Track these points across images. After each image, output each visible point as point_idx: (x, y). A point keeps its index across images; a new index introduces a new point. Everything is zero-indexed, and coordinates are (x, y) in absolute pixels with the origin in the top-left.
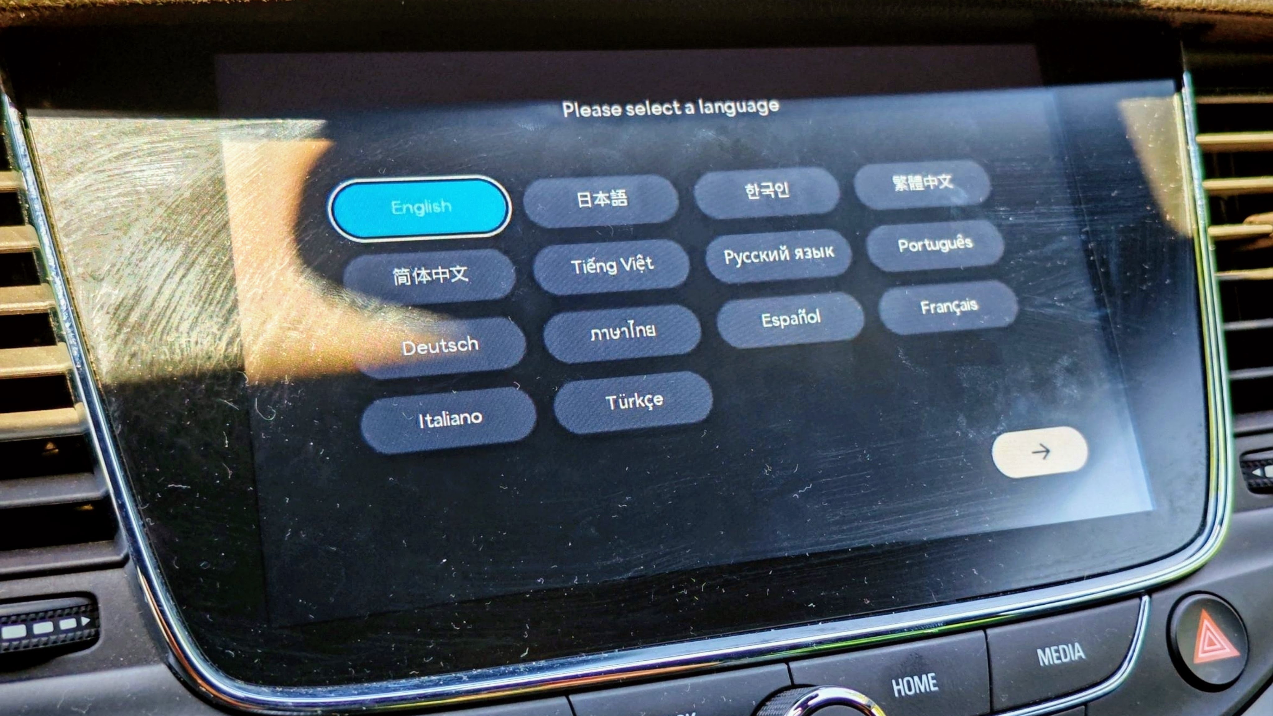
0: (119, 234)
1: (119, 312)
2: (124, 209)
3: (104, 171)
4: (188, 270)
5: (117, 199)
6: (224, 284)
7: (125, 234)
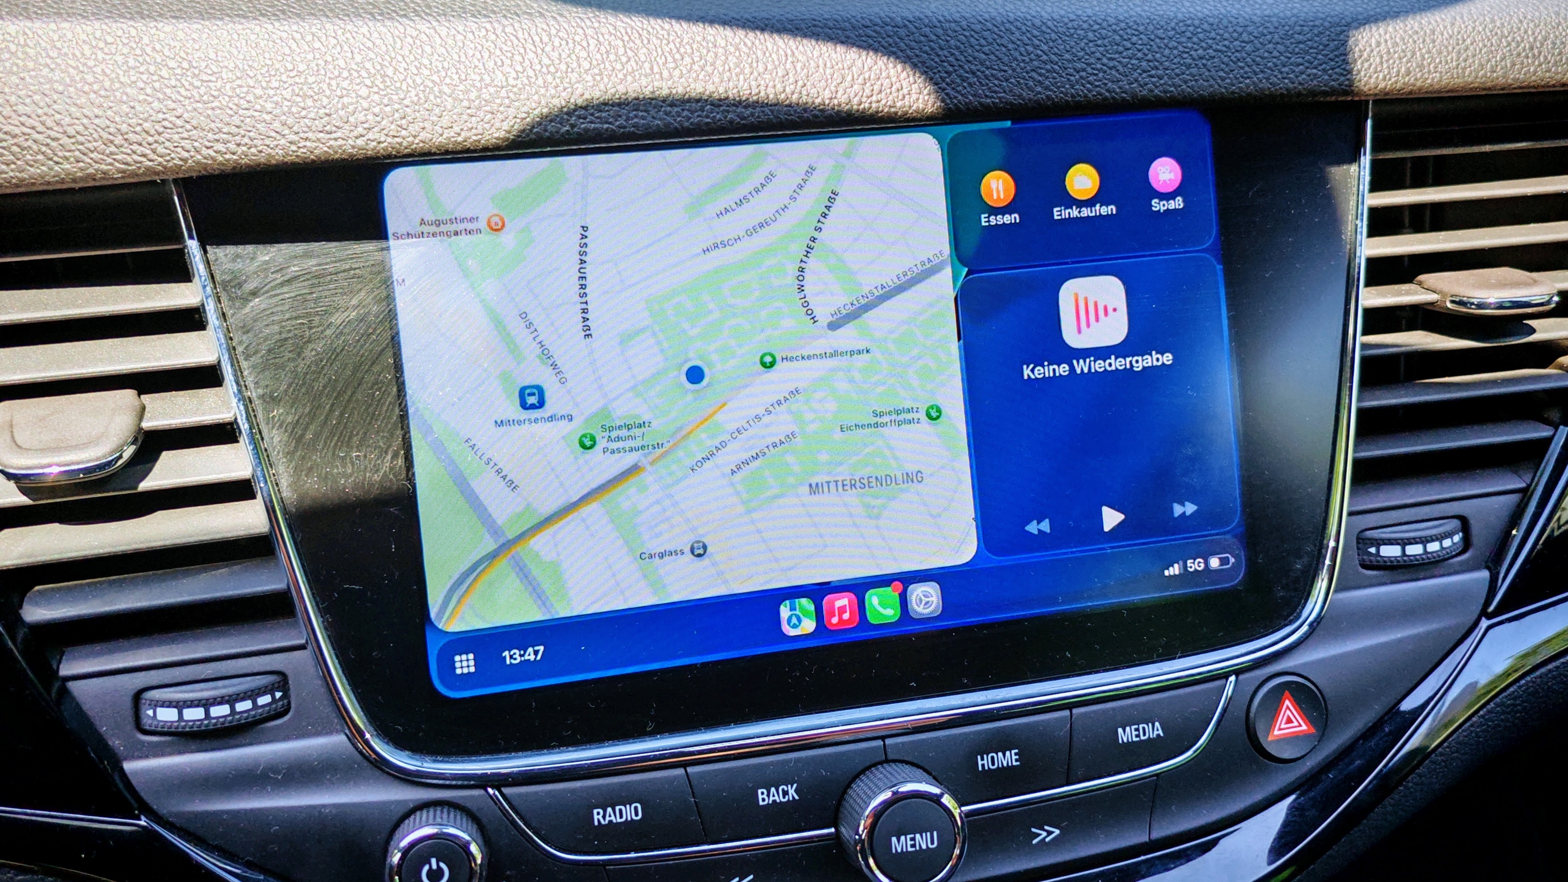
0: (293, 356)
1: (296, 430)
2: (297, 332)
3: (278, 294)
4: (357, 388)
5: (289, 322)
6: (389, 401)
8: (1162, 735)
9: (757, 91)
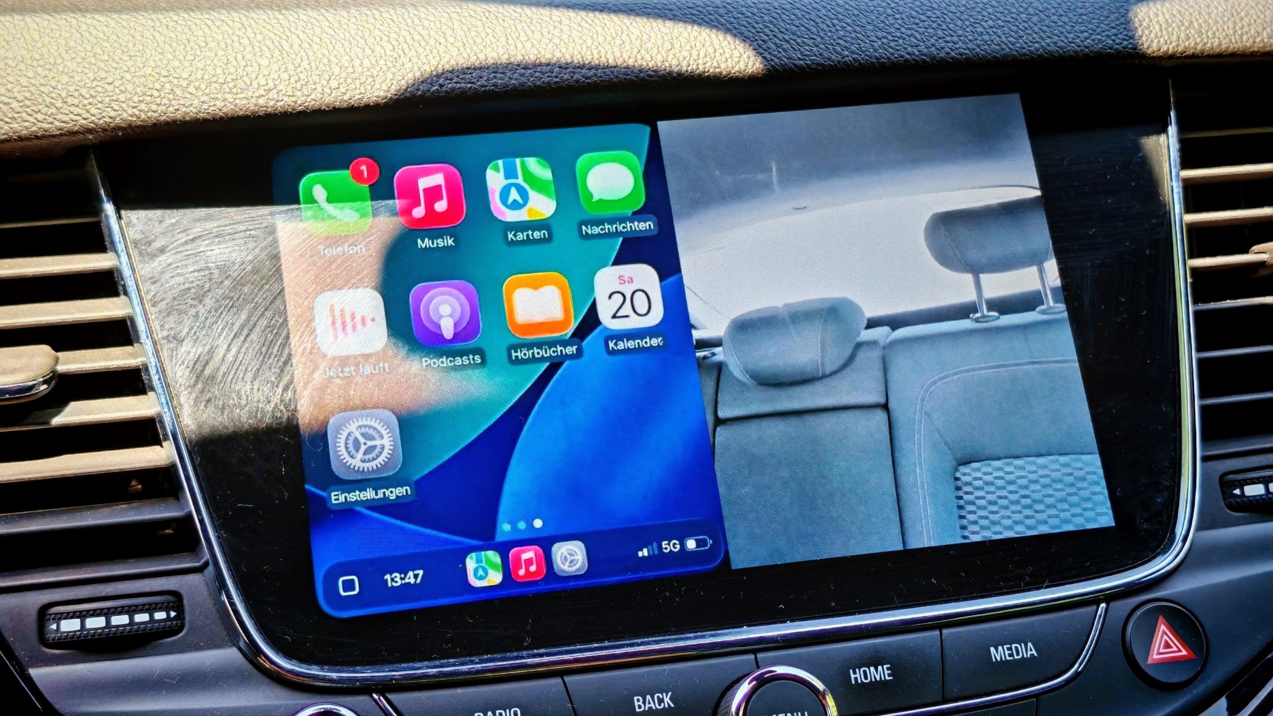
0: (196, 303)
1: (196, 366)
2: (199, 283)
3: (182, 252)
4: (251, 330)
5: (193, 274)
6: (280, 341)
7: (200, 301)
8: (1036, 655)
9: (598, 56)
